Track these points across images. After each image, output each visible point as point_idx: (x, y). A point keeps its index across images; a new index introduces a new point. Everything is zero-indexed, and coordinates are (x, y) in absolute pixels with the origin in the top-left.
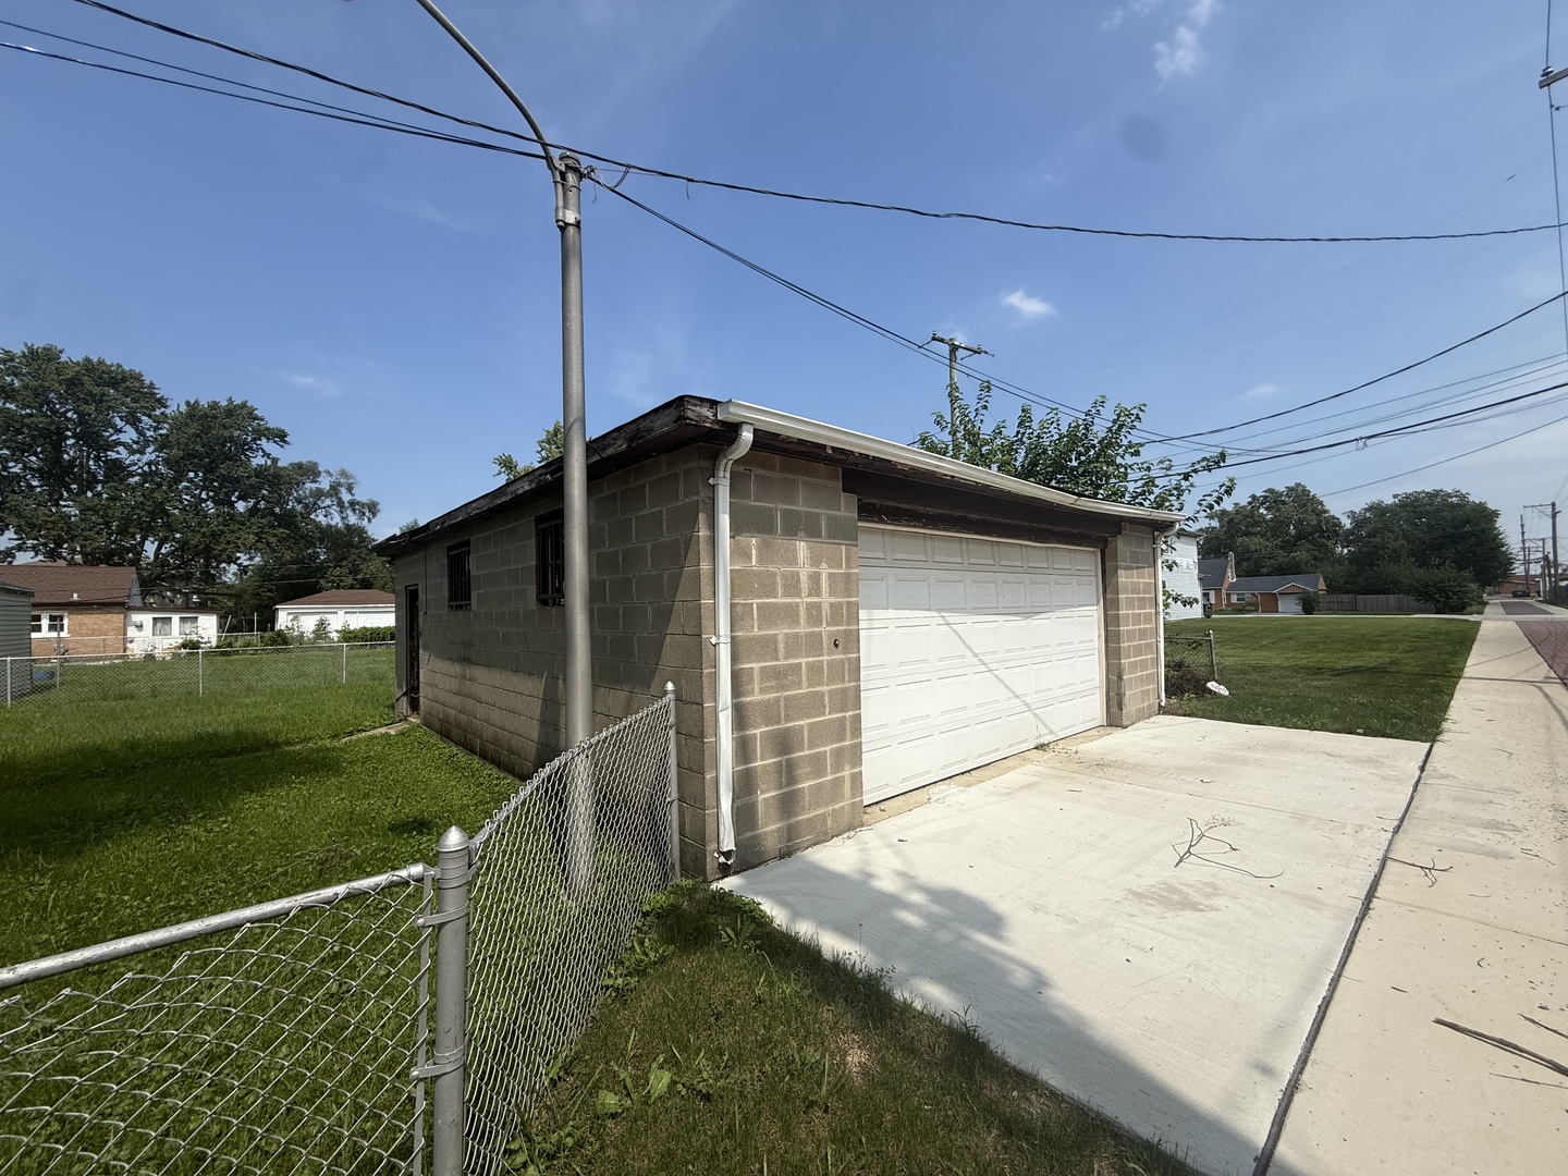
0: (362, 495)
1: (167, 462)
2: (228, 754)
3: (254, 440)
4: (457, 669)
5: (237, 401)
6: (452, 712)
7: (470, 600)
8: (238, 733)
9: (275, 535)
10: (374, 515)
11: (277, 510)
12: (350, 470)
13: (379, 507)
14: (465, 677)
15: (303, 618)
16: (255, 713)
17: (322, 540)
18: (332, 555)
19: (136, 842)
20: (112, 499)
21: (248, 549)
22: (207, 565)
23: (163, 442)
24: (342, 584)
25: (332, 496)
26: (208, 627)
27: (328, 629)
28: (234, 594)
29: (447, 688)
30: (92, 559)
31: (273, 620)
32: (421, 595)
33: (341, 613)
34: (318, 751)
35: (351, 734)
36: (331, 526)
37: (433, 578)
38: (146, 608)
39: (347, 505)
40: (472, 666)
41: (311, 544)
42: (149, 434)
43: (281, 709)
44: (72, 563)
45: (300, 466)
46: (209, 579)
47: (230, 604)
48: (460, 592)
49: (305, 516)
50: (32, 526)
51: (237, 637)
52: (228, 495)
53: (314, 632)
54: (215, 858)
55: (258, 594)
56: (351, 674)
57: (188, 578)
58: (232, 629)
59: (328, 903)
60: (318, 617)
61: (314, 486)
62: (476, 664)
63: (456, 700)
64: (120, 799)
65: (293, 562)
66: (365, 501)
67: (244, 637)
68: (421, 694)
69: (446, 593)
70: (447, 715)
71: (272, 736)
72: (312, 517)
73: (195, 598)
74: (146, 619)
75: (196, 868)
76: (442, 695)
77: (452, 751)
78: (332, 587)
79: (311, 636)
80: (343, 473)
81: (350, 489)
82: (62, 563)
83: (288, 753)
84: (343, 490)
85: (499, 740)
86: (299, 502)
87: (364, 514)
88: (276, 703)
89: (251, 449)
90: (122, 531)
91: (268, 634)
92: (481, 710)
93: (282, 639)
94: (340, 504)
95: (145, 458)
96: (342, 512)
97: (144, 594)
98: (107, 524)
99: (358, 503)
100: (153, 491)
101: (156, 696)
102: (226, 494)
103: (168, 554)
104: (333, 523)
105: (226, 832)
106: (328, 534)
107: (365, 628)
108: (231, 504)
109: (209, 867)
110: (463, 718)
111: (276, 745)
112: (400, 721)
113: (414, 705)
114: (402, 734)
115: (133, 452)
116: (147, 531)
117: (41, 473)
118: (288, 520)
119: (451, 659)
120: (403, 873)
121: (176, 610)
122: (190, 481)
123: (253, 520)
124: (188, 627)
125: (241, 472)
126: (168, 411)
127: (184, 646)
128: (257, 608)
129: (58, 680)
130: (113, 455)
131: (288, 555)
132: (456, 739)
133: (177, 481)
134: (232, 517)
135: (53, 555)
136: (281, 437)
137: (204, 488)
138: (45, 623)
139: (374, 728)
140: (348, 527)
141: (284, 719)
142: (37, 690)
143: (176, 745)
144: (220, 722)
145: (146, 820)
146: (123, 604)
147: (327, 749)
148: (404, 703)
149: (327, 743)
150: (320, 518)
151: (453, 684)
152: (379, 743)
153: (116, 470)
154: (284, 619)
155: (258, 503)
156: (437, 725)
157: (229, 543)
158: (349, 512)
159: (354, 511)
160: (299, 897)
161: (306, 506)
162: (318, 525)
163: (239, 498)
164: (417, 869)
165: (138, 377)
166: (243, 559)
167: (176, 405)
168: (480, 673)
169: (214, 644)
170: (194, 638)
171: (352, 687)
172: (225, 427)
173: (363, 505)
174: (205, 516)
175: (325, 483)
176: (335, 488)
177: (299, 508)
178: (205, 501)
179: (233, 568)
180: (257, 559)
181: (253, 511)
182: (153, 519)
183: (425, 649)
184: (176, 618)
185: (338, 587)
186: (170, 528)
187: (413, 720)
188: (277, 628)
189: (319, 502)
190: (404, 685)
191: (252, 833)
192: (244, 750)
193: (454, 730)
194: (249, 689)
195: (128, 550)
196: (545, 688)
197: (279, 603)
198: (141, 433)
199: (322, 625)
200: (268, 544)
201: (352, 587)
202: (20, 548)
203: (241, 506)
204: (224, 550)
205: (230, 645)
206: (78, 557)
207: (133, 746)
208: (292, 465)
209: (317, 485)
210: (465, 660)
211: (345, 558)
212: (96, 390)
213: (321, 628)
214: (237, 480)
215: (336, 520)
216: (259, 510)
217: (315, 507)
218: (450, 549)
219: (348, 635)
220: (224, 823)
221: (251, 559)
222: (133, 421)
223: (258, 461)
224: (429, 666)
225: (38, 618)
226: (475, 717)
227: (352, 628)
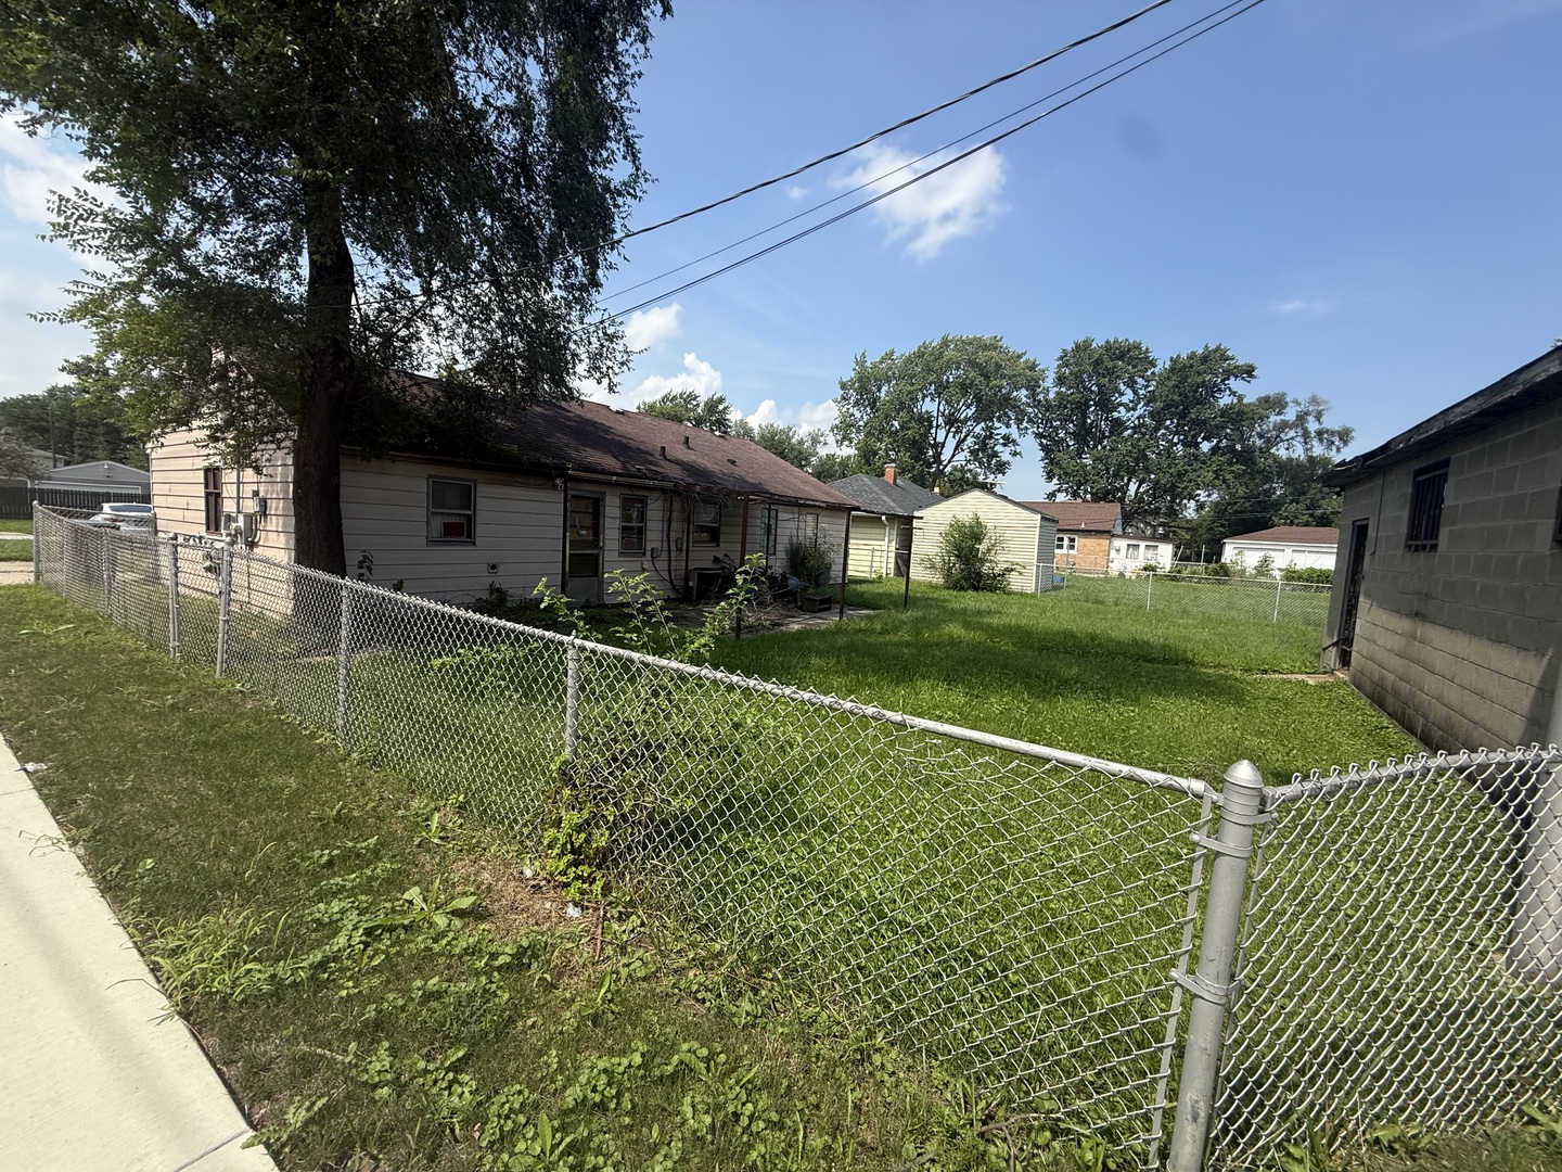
0: (1331, 422)
1: (1152, 415)
2: (1152, 660)
3: (1223, 380)
4: (1405, 624)
5: (1212, 347)
6: (1390, 677)
7: (1437, 538)
8: (1165, 646)
9: (1232, 472)
10: (1345, 443)
11: (1238, 447)
12: (1321, 396)
13: (1353, 434)
14: (1415, 638)
15: (1247, 553)
16: (1184, 632)
17: (1280, 475)
18: (1291, 490)
19: (1076, 704)
20: (1112, 450)
21: (1209, 486)
22: (1173, 500)
23: (1150, 400)
24: (1296, 521)
25: (1297, 427)
26: (1165, 555)
27: (1271, 566)
28: (1192, 528)
29: (1388, 646)
30: (1097, 498)
31: (1220, 555)
32: (1371, 532)
33: (1289, 551)
34: (1227, 678)
35: (1265, 672)
36: (1292, 460)
37: (1390, 512)
38: (1124, 535)
39: (1313, 434)
40: (1427, 625)
41: (1268, 479)
42: (1141, 392)
43: (1205, 634)
44: (1085, 501)
45: (1266, 400)
46: (1172, 513)
47: (1187, 537)
48: (1424, 529)
49: (1265, 451)
50: (1066, 474)
51: (1186, 566)
52: (1195, 437)
53: (1256, 568)
54: (1118, 736)
55: (1212, 529)
56: (1283, 614)
57: (1156, 512)
58: (1185, 558)
59: (1113, 775)
60: (1262, 554)
61: (1279, 418)
62: (1434, 622)
63: (1398, 663)
64: (1075, 671)
65: (1247, 498)
66: (1336, 429)
67: (1192, 566)
68: (1355, 648)
69: (1404, 530)
70: (1382, 678)
71: (1189, 655)
72: (1272, 451)
73: (1161, 531)
74: (1121, 544)
75: (1104, 737)
76: (1380, 654)
77: (1381, 722)
78: (1285, 524)
79: (1254, 572)
80: (1314, 401)
81: (1318, 417)
82: (1079, 500)
83: (1199, 673)
84: (1311, 418)
85: (1453, 727)
86: (1261, 436)
87: (1333, 443)
88: (1203, 629)
89: (1220, 390)
90: (1116, 475)
91: (1213, 566)
92: (1431, 683)
93: (1224, 571)
94: (1306, 435)
95: (1137, 414)
96: (1306, 443)
97: (1125, 524)
98: (1107, 469)
99: (1327, 432)
100: (1139, 440)
101: (1116, 605)
102: (1193, 436)
103: (1145, 492)
104: (1295, 456)
105: (1131, 719)
106: (1286, 469)
107: (1312, 569)
108: (1197, 445)
109: (1113, 740)
110: (1404, 687)
111: (1192, 663)
112: (1325, 673)
113: (1345, 659)
114: (1323, 686)
115: (1128, 410)
116: (1132, 473)
117: (1075, 435)
118: (1247, 456)
119: (1398, 612)
120: (1184, 783)
121: (1145, 538)
122: (1167, 428)
123: (1214, 458)
124: (1150, 553)
125: (1208, 414)
126: (1156, 370)
127: (1145, 569)
128: (1208, 542)
129: (1065, 583)
130: (1116, 415)
131: (1242, 491)
132: (1390, 709)
133: (1157, 429)
134: (1196, 457)
135: (1075, 495)
136: (1248, 372)
137: (1177, 433)
138: (1066, 542)
139: (1292, 673)
140: (1311, 459)
141: (1206, 644)
142: (1056, 588)
143: (1120, 643)
144: (1154, 634)
145: (1085, 691)
146: (1109, 532)
147: (1236, 679)
148: (1332, 656)
149: (1238, 674)
150: (1281, 452)
151: (1397, 643)
152: (1291, 689)
153: (1118, 425)
154: (1230, 551)
155: (1220, 441)
156: (1368, 687)
157: (1190, 481)
158: (1315, 443)
159: (1321, 440)
160: (1093, 760)
161: (1268, 440)
162: (1276, 459)
163: (1204, 439)
164: (1198, 786)
165: (1137, 347)
166: (1202, 495)
167: (1163, 363)
168: (1438, 636)
169: (1167, 569)
170: (1154, 563)
171: (1280, 628)
172: (1199, 374)
173: (1333, 433)
174: (1174, 459)
175: (1290, 414)
176: (1301, 418)
177: (1259, 442)
178: (1176, 444)
179: (1192, 504)
180: (1215, 496)
181: (1214, 450)
182: (1137, 464)
183: (1366, 595)
184: (1143, 544)
185: (1292, 524)
186: (1148, 470)
187: (1341, 675)
188: (1223, 561)
189: (1282, 435)
190: (1336, 633)
191: (1149, 727)
192: (1166, 661)
193: (1390, 700)
194: (1184, 611)
195: (1118, 490)
196: (1545, 673)
197: (1227, 537)
198: (1135, 393)
199: (1265, 561)
200: (1224, 481)
201: (1307, 524)
202: (1059, 490)
203: (1205, 447)
204: (1185, 488)
205: (1179, 572)
206: (1089, 496)
207: (1093, 637)
208: (1259, 400)
209: (1282, 417)
210: (1418, 615)
211: (1304, 494)
212: (1110, 365)
213: (1264, 567)
214: (1204, 422)
215: (1299, 452)
216: (1220, 448)
217: (1277, 440)
218: (1418, 473)
219: (1291, 575)
220: (1131, 711)
221: (1209, 496)
222: (1131, 384)
223: (1225, 400)
224: (1368, 616)
225: (1061, 539)
226: (1422, 690)
227: (1298, 568)
